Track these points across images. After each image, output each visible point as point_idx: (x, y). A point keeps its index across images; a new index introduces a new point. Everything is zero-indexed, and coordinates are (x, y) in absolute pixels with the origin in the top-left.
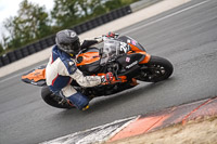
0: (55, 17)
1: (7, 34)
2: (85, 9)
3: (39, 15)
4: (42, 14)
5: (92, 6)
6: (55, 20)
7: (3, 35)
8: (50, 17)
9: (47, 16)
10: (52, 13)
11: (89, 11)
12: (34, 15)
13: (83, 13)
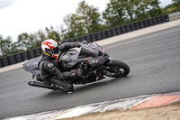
0: (105, 18)
1: (65, 27)
2: (131, 15)
3: (93, 15)
4: (95, 14)
5: (137, 12)
6: (105, 20)
7: (62, 27)
8: (101, 17)
9: (99, 16)
10: (104, 14)
11: (134, 16)
12: (89, 14)
13: (129, 17)
